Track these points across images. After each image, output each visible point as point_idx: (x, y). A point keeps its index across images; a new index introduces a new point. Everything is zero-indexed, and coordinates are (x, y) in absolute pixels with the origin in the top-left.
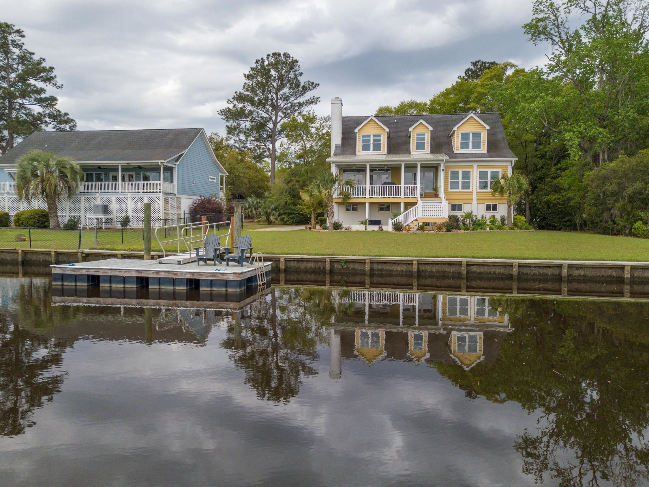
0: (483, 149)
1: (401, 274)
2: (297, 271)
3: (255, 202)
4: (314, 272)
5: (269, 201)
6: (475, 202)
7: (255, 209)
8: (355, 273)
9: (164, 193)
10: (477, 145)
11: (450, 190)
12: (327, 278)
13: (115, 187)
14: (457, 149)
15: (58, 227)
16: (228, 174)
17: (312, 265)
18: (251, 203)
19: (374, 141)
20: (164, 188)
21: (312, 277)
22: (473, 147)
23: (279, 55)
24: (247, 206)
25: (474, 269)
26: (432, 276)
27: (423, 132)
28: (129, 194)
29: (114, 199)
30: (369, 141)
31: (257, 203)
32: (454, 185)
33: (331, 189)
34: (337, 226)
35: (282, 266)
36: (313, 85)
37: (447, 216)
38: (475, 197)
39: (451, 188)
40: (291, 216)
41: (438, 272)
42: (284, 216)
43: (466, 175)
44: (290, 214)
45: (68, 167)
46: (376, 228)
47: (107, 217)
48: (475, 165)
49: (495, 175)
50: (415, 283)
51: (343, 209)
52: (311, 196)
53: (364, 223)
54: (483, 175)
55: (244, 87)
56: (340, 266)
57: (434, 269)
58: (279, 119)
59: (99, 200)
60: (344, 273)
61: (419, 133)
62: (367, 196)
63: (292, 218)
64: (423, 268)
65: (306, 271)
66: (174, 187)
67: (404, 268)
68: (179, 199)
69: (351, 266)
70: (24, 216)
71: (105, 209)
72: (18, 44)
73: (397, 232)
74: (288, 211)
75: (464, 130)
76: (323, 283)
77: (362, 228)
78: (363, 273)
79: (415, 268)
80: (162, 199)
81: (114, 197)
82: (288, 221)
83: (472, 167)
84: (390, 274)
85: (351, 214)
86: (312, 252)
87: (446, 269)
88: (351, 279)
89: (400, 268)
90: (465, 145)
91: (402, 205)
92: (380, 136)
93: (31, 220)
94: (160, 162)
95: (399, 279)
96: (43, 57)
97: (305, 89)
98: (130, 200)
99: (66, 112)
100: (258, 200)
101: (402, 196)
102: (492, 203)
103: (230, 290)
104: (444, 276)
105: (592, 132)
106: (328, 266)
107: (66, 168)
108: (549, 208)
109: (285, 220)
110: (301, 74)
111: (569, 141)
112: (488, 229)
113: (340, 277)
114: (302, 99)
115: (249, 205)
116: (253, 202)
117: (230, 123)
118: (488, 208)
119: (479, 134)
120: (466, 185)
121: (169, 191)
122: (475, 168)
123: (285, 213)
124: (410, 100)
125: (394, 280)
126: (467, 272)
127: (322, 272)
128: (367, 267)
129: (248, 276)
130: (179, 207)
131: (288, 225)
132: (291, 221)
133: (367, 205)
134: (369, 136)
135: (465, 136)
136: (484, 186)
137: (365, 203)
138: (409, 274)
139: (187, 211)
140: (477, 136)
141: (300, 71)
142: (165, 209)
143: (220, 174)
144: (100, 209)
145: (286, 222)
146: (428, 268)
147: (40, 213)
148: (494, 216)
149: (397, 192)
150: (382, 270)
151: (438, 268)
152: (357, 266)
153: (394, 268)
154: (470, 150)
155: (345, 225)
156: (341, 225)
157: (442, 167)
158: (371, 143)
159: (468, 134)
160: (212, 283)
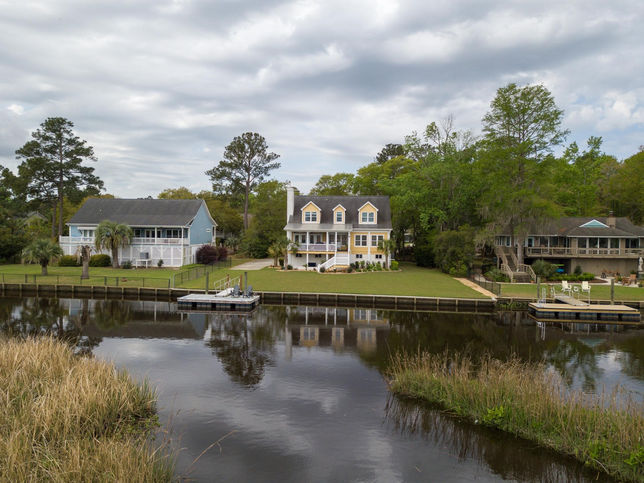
0: (375, 222)
1: (313, 300)
2: (270, 298)
3: (234, 241)
4: (276, 299)
5: (244, 242)
6: (369, 253)
7: (233, 245)
8: (294, 299)
9: (184, 245)
10: (371, 220)
11: (355, 246)
12: (282, 302)
13: (154, 241)
14: (361, 222)
15: (118, 267)
16: (217, 225)
17: (276, 296)
18: (231, 241)
19: (312, 215)
20: (184, 242)
21: (276, 301)
22: (369, 221)
23: (251, 134)
24: (228, 244)
25: (341, 298)
26: (324, 300)
27: (340, 212)
28: (162, 246)
29: (152, 248)
30: (309, 215)
31: (235, 241)
32: (358, 243)
33: (286, 248)
34: (290, 268)
35: (263, 297)
36: (276, 156)
37: (349, 264)
38: (369, 250)
39: (356, 245)
40: (260, 252)
41: (327, 299)
42: (255, 252)
43: (365, 238)
44: (259, 251)
45: (127, 230)
46: (312, 268)
47: (148, 260)
48: (369, 232)
49: (381, 238)
50: (318, 303)
51: (294, 257)
52: (275, 250)
53: (306, 266)
54: (374, 238)
55: (224, 155)
56: (287, 297)
57: (325, 298)
58: (251, 179)
59: (142, 249)
60: (290, 299)
61: (338, 212)
62: (307, 250)
63: (260, 254)
64: (321, 297)
65: (273, 299)
66: (187, 241)
67: (314, 297)
68: (191, 247)
69: (292, 296)
70: (95, 259)
71: (147, 255)
72: (67, 131)
73: (322, 273)
74: (258, 249)
75: (364, 211)
76: (280, 303)
77: (304, 268)
78: (297, 299)
79: (318, 297)
80: (182, 249)
81: (152, 247)
82: (258, 256)
83: (368, 233)
84: (308, 300)
85: (299, 259)
86: (275, 290)
87: (330, 298)
88: (292, 301)
89: (312, 297)
90: (364, 219)
91: (327, 256)
92: (316, 213)
93: (100, 262)
94: (182, 227)
95: (312, 302)
96: (85, 140)
97: (269, 158)
98: (162, 249)
99: (98, 176)
100: (236, 239)
101: (327, 250)
102: (379, 254)
103: (241, 307)
104: (329, 300)
105: (436, 214)
106: (282, 297)
107: (125, 231)
108: (421, 253)
109: (256, 255)
110: (267, 147)
111: (422, 219)
112: (373, 271)
113: (287, 301)
114: (267, 165)
115: (229, 243)
116: (232, 241)
117: (215, 182)
118: (377, 257)
119: (372, 213)
120: (364, 244)
121: (186, 243)
122: (369, 234)
123: (255, 250)
124: (342, 172)
125: (310, 302)
126: (338, 299)
127: (280, 299)
128: (299, 297)
129: (253, 302)
130: (191, 252)
131: (258, 258)
132: (260, 256)
133: (307, 255)
134: (310, 213)
135: (364, 214)
136: (374, 244)
137: (306, 254)
138: (315, 300)
139: (195, 255)
140: (371, 214)
141: (266, 146)
142: (184, 256)
143: (213, 226)
144: (145, 256)
145: (256, 256)
146: (323, 297)
147: (105, 257)
148: (379, 263)
149: (325, 248)
150: (305, 298)
151: (327, 297)
152: (295, 297)
153: (310, 297)
154: (368, 223)
155: (294, 267)
156: (292, 267)
157: (349, 235)
158: (311, 217)
159: (366, 213)
160: (240, 305)
